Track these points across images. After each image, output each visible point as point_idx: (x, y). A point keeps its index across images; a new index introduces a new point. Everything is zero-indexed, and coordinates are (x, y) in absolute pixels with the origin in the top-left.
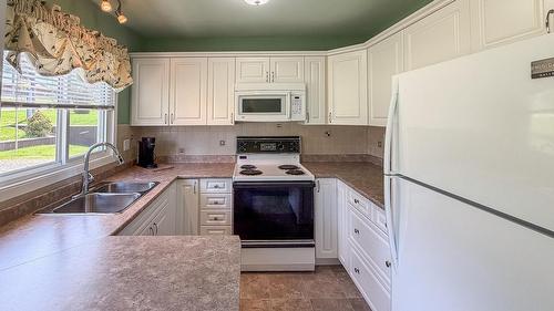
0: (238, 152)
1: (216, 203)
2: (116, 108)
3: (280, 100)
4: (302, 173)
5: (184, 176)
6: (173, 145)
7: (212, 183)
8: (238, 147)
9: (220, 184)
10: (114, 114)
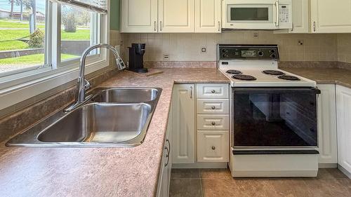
0: (221, 58)
1: (213, 108)
2: (109, 12)
3: (267, 9)
4: (297, 79)
5: (180, 81)
6: (158, 52)
7: (209, 88)
8: (221, 54)
9: (217, 89)
10: (107, 18)
